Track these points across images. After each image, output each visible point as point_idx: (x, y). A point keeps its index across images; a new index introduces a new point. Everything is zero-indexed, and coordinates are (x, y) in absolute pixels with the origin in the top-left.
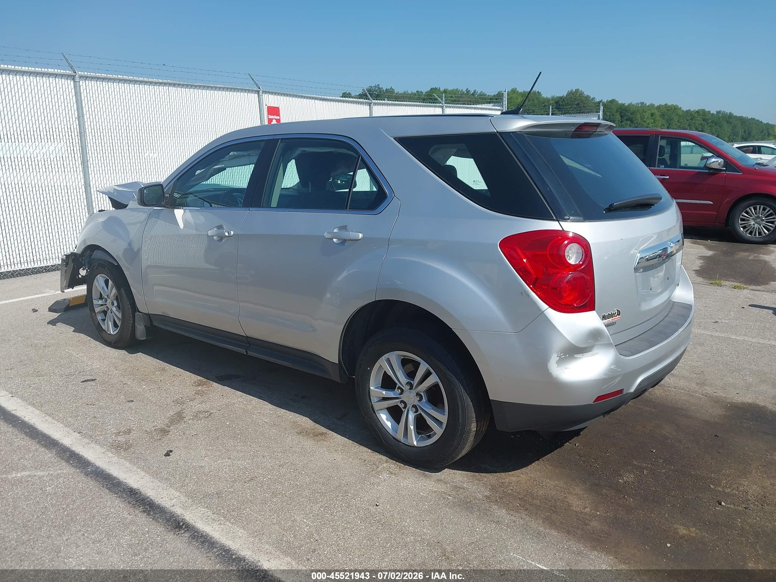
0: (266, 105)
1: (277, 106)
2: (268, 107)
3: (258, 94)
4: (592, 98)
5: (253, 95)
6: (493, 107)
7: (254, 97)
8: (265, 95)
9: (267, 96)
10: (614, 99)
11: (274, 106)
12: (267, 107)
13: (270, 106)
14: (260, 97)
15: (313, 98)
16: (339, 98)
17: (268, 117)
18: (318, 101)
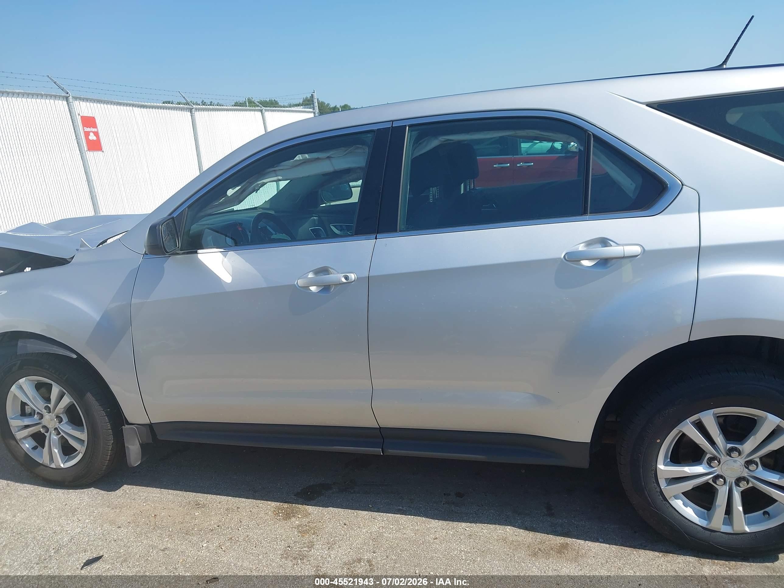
0: (79, 115)
1: (92, 116)
2: (82, 117)
3: (67, 101)
4: (327, 104)
5: (60, 102)
6: (304, 110)
7: (62, 104)
8: (76, 102)
9: (78, 104)
10: (346, 104)
11: (88, 116)
12: (80, 117)
13: (83, 115)
14: (70, 105)
15: (130, 105)
16: (161, 104)
17: (84, 130)
18: (136, 108)
